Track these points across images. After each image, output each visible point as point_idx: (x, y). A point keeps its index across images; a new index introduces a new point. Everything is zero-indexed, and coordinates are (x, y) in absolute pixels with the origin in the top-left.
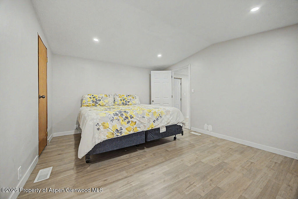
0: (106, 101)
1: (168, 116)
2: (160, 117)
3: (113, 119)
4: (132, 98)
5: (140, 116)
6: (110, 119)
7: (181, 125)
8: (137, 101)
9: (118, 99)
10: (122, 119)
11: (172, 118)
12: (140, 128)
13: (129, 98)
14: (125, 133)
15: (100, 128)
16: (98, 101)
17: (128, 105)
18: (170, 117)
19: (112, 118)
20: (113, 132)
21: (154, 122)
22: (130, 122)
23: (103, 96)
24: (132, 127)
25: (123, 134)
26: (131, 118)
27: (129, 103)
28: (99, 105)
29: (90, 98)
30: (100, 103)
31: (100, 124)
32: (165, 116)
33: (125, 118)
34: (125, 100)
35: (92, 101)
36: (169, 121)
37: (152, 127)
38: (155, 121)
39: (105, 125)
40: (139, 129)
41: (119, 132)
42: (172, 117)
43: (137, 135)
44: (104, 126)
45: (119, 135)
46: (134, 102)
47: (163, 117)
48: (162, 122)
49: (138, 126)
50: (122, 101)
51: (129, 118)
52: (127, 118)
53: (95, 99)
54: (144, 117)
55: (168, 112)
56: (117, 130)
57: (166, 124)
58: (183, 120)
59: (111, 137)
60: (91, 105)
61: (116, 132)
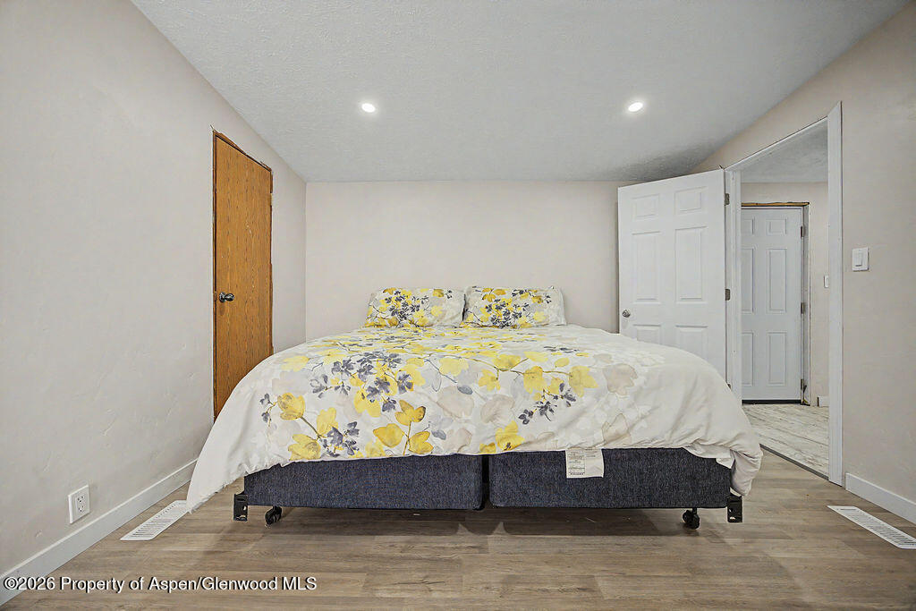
0: (436, 310)
1: (619, 400)
2: (566, 396)
3: (324, 384)
4: (536, 300)
5: (445, 383)
6: (315, 383)
7: (724, 459)
8: (552, 311)
9: (477, 303)
10: (363, 388)
11: (643, 409)
12: (443, 437)
13: (521, 301)
14: (369, 447)
15: (272, 413)
16: (409, 312)
17: (514, 327)
18: (630, 406)
19: (322, 381)
20: (315, 437)
21: (526, 422)
22: (397, 406)
23: (430, 293)
24: (406, 429)
25: (362, 454)
26: (402, 389)
27: (518, 321)
28: (411, 322)
29: (389, 300)
30: (416, 316)
31: (273, 399)
32: (598, 397)
33: (374, 386)
34: (504, 309)
35: (391, 309)
36: (620, 427)
37: (508, 445)
38: (531, 414)
39: (289, 402)
40: (438, 441)
41: (344, 439)
42: (649, 408)
43: (437, 467)
44: (284, 406)
45: (344, 455)
46: (538, 316)
47: (583, 399)
48: (578, 425)
49: (435, 430)
50: (494, 312)
51: (393, 388)
52: (383, 384)
53: (400, 304)
54: (466, 391)
55: (619, 377)
56: (336, 430)
57: (599, 439)
58: (734, 434)
59: (307, 456)
60: (386, 322)
61: (329, 439)
